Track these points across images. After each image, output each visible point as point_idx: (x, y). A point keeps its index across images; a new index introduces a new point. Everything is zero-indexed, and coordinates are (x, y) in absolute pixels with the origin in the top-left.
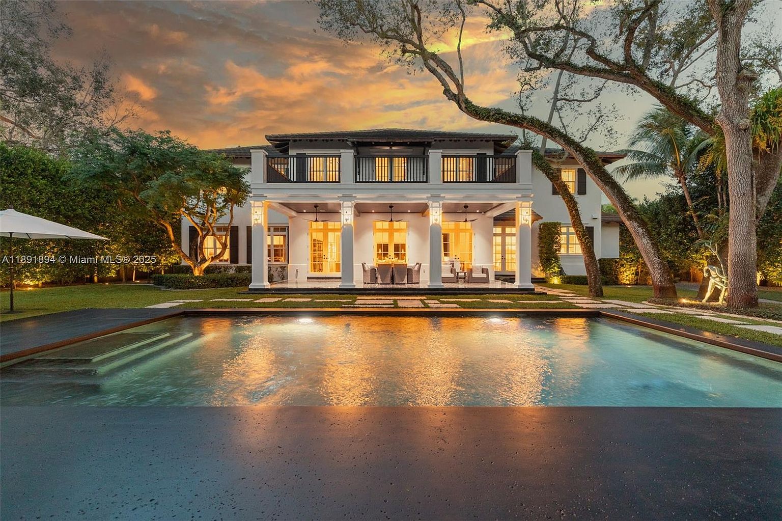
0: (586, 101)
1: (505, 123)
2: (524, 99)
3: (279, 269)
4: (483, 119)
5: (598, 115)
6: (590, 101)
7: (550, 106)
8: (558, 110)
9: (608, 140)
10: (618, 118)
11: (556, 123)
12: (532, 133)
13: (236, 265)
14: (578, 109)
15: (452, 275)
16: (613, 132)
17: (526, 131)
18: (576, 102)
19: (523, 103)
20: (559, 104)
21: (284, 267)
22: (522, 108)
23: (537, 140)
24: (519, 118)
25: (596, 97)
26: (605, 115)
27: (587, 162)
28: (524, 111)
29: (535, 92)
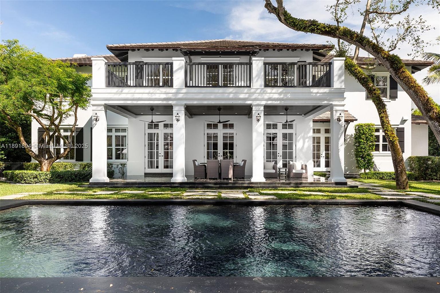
0: (395, 14)
1: (319, 33)
2: (339, 13)
3: (120, 166)
4: (300, 30)
5: (406, 26)
6: (399, 13)
7: (362, 18)
8: (370, 22)
9: (415, 48)
10: (425, 28)
11: (367, 34)
12: (346, 43)
13: (80, 163)
14: (388, 20)
15: (274, 171)
16: (420, 41)
17: (341, 41)
18: (386, 15)
19: (338, 16)
20: (371, 16)
21: (125, 164)
22: (337, 20)
23: (351, 49)
24: (332, 29)
25: (405, 10)
26: (413, 26)
27: (393, 68)
28: (339, 24)
29: (349, 6)
